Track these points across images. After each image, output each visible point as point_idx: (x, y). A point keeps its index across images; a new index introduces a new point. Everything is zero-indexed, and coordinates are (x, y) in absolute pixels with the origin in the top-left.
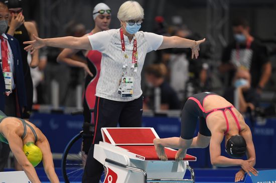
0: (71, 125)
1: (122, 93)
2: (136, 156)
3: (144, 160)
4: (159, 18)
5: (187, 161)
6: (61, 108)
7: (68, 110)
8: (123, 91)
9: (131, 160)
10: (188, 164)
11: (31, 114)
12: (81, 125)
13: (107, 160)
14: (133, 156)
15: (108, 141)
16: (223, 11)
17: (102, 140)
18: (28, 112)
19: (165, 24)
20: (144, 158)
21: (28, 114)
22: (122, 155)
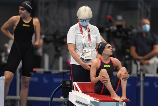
0: (56, 80)
1: (85, 59)
2: (94, 99)
3: (99, 101)
4: (109, 16)
5: (125, 102)
6: (50, 70)
7: (54, 72)
8: (85, 58)
9: (91, 102)
10: (125, 104)
11: (32, 74)
12: (61, 80)
13: (77, 102)
14: (92, 99)
15: (77, 90)
16: (147, 12)
17: (74, 90)
18: (31, 73)
19: (113, 20)
20: (99, 100)
21: (30, 74)
22: (86, 98)
